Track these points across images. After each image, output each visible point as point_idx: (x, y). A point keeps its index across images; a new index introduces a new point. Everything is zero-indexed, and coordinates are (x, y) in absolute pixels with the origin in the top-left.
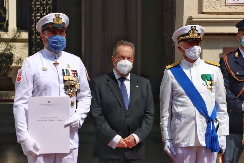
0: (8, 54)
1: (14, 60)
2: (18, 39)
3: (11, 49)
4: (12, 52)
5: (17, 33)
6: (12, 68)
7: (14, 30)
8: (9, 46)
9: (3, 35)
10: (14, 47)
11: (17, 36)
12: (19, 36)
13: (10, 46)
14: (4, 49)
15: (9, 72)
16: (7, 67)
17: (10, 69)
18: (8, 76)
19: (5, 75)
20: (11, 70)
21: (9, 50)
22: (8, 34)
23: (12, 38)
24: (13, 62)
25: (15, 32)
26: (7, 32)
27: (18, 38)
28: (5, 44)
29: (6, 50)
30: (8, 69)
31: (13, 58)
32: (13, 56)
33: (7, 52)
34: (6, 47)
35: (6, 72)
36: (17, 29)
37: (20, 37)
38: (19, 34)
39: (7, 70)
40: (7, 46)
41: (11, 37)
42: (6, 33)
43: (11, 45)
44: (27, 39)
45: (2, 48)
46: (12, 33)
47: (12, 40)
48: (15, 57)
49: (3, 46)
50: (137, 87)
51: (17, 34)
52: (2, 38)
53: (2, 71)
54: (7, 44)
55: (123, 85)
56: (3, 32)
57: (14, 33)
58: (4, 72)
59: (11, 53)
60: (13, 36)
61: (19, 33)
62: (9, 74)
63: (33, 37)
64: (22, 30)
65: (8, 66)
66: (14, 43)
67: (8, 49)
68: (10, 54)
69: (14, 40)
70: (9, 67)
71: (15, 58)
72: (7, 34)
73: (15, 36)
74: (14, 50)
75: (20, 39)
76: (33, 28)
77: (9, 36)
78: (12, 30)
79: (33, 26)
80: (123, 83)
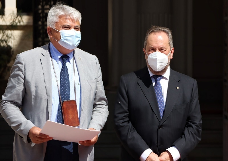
0: (4, 47)
1: (13, 56)
2: (19, 26)
3: (9, 40)
5: (17, 17)
7: (13, 13)
8: (5, 36)
10: (12, 37)
11: (17, 21)
12: (19, 22)
13: (7, 36)
16: (3, 65)
21: (6, 42)
22: (5, 19)
23: (10, 24)
25: (14, 16)
26: (4, 16)
27: (18, 24)
30: (5, 69)
31: (12, 53)
32: (12, 50)
33: (2, 45)
34: (2, 37)
35: (2, 72)
36: (18, 11)
37: (22, 24)
38: (20, 19)
40: (3, 36)
41: (8, 23)
42: (2, 17)
43: (9, 34)
44: (30, 26)
46: (9, 18)
47: (10, 27)
50: (178, 88)
51: (17, 19)
55: (158, 85)
60: (12, 21)
61: (20, 17)
63: (40, 23)
64: (24, 13)
65: (5, 64)
66: (12, 31)
67: (4, 40)
69: (12, 27)
70: (6, 66)
71: (14, 53)
72: (2, 19)
73: (15, 21)
74: (13, 41)
75: (21, 26)
76: (40, 9)
77: (6, 22)
78: (11, 14)
79: (40, 7)
80: (158, 82)
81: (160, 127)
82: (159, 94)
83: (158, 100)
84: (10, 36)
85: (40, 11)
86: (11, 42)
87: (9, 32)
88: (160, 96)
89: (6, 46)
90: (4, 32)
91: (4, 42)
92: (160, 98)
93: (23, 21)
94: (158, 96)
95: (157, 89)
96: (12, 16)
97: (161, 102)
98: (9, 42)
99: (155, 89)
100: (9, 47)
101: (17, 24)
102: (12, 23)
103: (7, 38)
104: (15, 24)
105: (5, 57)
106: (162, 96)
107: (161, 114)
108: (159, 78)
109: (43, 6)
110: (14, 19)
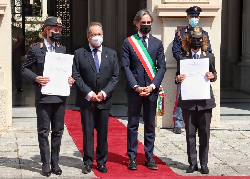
7: (46, 16)
14: (39, 28)
34: (41, 27)
36: (48, 15)
46: (44, 18)
49: (39, 26)
50: (107, 56)
52: (38, 21)
54: (41, 25)
64: (51, 16)
72: (41, 19)
77: (43, 20)
81: (98, 78)
85: (58, 15)
109: (59, 13)
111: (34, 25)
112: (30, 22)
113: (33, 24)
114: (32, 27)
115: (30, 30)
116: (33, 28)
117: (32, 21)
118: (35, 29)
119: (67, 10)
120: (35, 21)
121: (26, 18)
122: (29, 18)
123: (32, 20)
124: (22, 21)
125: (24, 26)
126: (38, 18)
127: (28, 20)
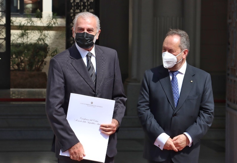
0: (41, 44)
1: (49, 52)
2: (54, 27)
3: (46, 39)
4: (46, 42)
5: (52, 19)
6: (46, 62)
7: (49, 16)
8: (43, 36)
9: (36, 22)
10: (48, 36)
11: (52, 23)
12: (55, 23)
13: (44, 35)
14: (37, 39)
15: (43, 66)
16: (40, 60)
17: (44, 62)
18: (41, 70)
19: (39, 69)
20: (45, 64)
21: (43, 40)
22: (42, 21)
23: (47, 25)
24: (48, 54)
26: (41, 19)
27: (54, 25)
28: (39, 33)
29: (39, 39)
30: (42, 63)
31: (48, 50)
32: (48, 47)
33: (40, 43)
34: (40, 37)
35: (40, 66)
36: (53, 14)
37: (56, 25)
38: (55, 21)
39: (40, 63)
40: (41, 35)
41: (45, 25)
42: (40, 19)
43: (46, 34)
44: (64, 27)
45: (35, 37)
46: (46, 20)
47: (47, 28)
48: (51, 48)
49: (36, 35)
50: (192, 81)
51: (53, 21)
52: (35, 25)
53: (34, 65)
54: (40, 32)
56: (37, 19)
57: (49, 19)
58: (36, 66)
59: (46, 44)
60: (48, 23)
61: (55, 19)
62: (43, 69)
64: (59, 16)
65: (42, 59)
66: (49, 32)
67: (42, 39)
68: (44, 45)
69: (49, 28)
70: (43, 61)
71: (50, 50)
72: (40, 21)
73: (51, 23)
74: (49, 39)
75: (56, 27)
76: (72, 13)
77: (43, 24)
78: (47, 17)
79: (72, 11)
80: (174, 76)
81: (175, 115)
82: (175, 87)
83: (174, 92)
84: (47, 35)
85: (72, 15)
86: (48, 41)
87: (46, 32)
88: (175, 89)
89: (43, 44)
90: (41, 32)
91: (42, 41)
92: (175, 90)
93: (57, 23)
94: (174, 89)
95: (173, 83)
96: (48, 18)
97: (176, 94)
98: (46, 40)
99: (172, 83)
100: (46, 45)
101: (52, 25)
102: (49, 24)
103: (44, 37)
104: (51, 25)
105: (42, 53)
106: (178, 89)
107: (176, 104)
108: (176, 73)
109: (74, 11)
110: (50, 21)
111: (27, 33)
112: (20, 27)
113: (25, 31)
114: (22, 35)
115: (20, 41)
116: (25, 37)
117: (24, 26)
118: (29, 39)
119: (89, 5)
120: (29, 25)
121: (13, 19)
122: (17, 21)
123: (22, 24)
124: (5, 25)
125: (8, 35)
126: (34, 19)
127: (16, 24)
